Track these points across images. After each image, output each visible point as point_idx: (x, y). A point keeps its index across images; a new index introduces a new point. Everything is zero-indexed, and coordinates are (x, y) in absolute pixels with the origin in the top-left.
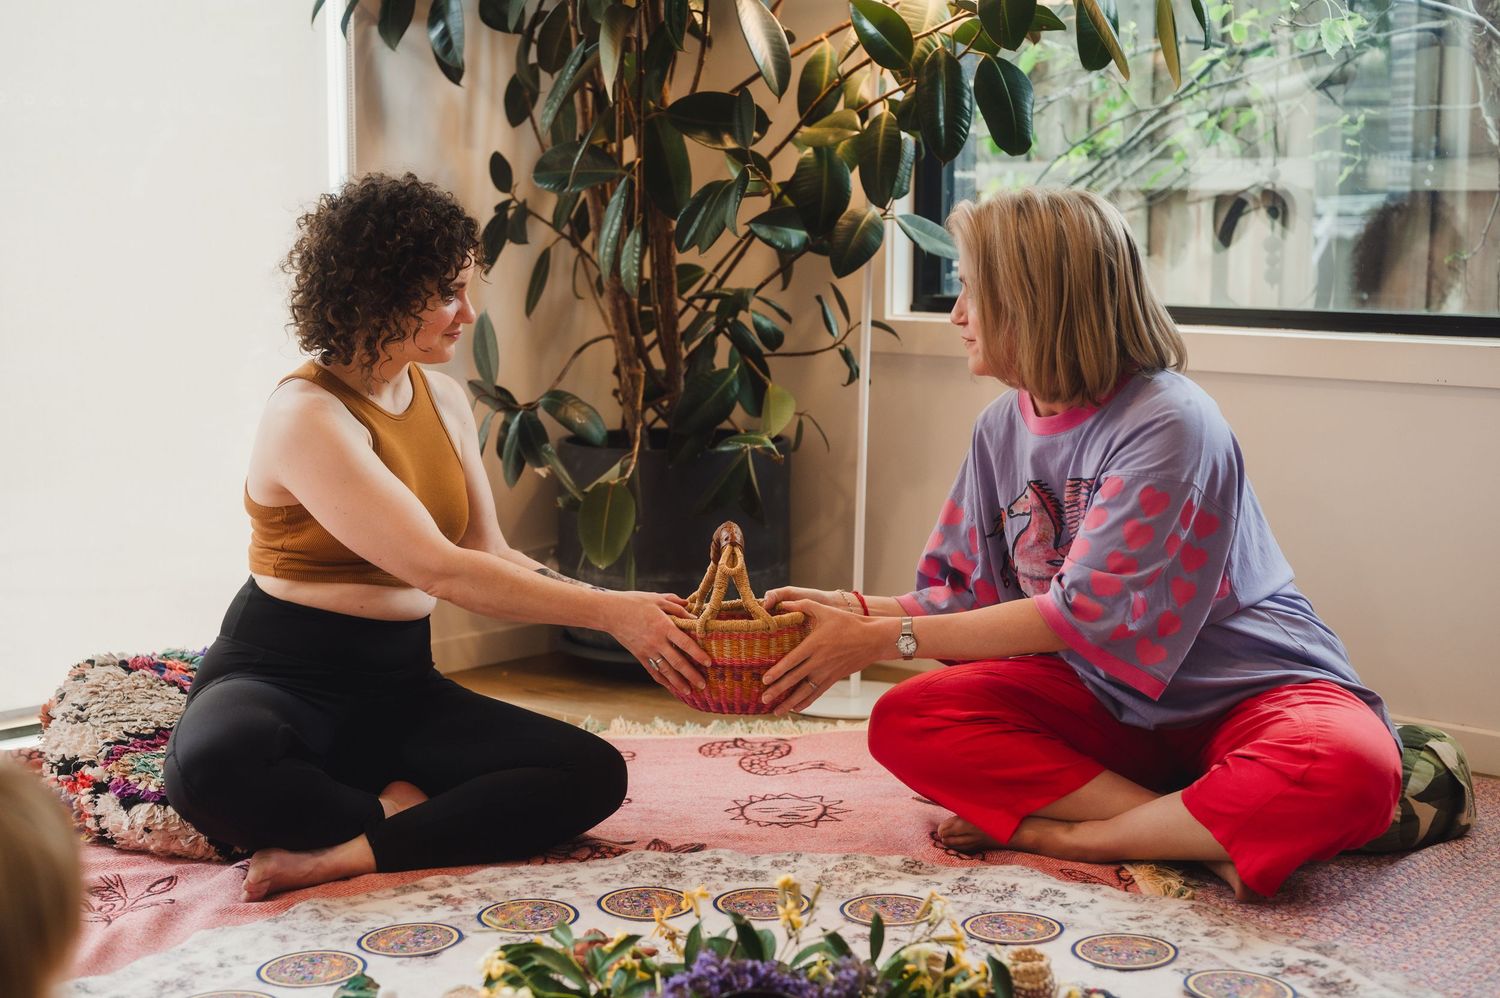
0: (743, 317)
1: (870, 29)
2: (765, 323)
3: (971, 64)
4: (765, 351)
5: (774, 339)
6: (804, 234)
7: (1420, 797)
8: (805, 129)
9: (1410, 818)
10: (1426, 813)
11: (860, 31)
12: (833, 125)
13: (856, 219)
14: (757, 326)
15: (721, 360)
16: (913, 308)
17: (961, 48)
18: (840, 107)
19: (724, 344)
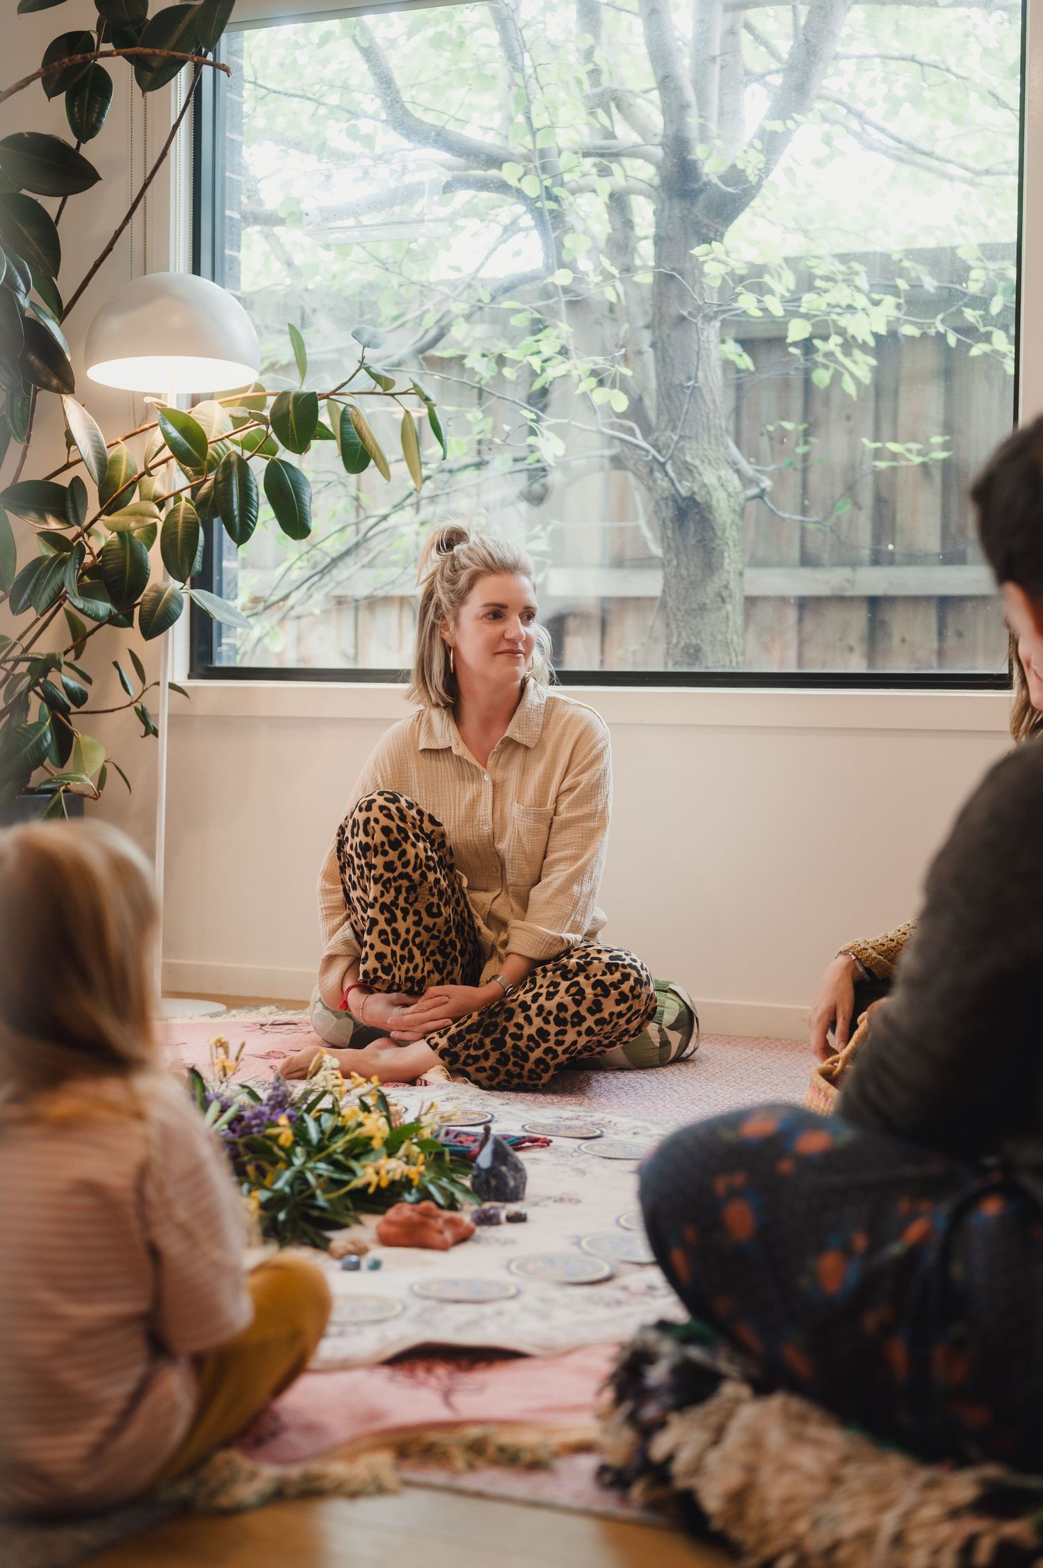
0: (53, 676)
1: (175, 434)
2: (72, 684)
3: (258, 467)
4: (73, 709)
5: (79, 698)
6: (109, 606)
7: (671, 1027)
8: (103, 517)
9: (665, 1043)
10: (675, 1038)
11: (166, 434)
12: (133, 514)
13: (160, 593)
14: (65, 686)
15: (33, 717)
16: (190, 677)
17: (247, 454)
18: (136, 499)
19: (35, 702)
